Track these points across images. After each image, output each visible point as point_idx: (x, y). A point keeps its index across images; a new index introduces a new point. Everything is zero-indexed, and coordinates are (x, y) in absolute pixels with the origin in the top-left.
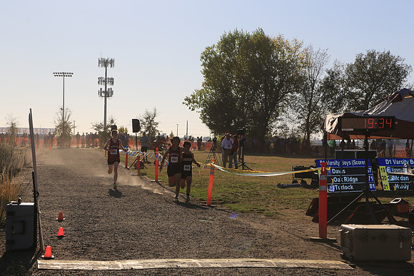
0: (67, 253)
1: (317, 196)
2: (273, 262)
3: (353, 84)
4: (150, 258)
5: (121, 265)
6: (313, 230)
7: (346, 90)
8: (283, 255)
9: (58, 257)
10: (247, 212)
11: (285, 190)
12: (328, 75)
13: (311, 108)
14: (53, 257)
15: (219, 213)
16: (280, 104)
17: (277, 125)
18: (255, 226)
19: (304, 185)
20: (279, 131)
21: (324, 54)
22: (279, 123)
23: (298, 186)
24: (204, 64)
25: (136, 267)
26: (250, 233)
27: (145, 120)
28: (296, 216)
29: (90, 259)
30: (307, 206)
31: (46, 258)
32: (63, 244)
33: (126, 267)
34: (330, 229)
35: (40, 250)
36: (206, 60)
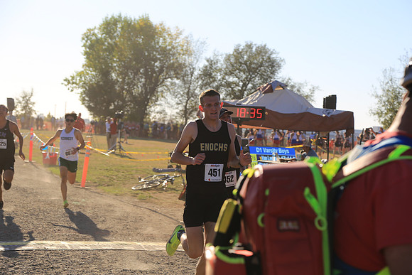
2: (143, 245)
3: (231, 73)
8: (153, 239)
12: (207, 64)
13: (190, 94)
15: (93, 195)
16: (160, 89)
17: (157, 110)
18: (128, 209)
19: (179, 170)
20: (158, 116)
21: (203, 43)
23: (173, 171)
24: (85, 46)
27: (21, 99)
28: (169, 201)
30: (180, 190)
36: (87, 41)
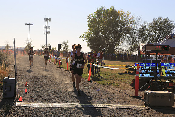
0: (28, 100)
1: (135, 78)
2: (115, 106)
3: (152, 31)
4: (63, 103)
5: (51, 105)
6: (133, 92)
7: (148, 33)
8: (120, 103)
9: (25, 101)
10: (105, 84)
11: (121, 75)
12: (141, 27)
13: (134, 41)
14: (22, 101)
15: (93, 84)
17: (119, 48)
18: (108, 90)
19: (130, 73)
20: (120, 50)
21: (140, 18)
22: (120, 47)
23: (127, 74)
24: (89, 21)
25: (58, 107)
26: (106, 93)
27: (63, 44)
28: (126, 87)
29: (38, 102)
30: (131, 82)
31: (19, 102)
32: (27, 96)
33: (53, 106)
34: (140, 92)
35: (17, 98)
36: (89, 20)
